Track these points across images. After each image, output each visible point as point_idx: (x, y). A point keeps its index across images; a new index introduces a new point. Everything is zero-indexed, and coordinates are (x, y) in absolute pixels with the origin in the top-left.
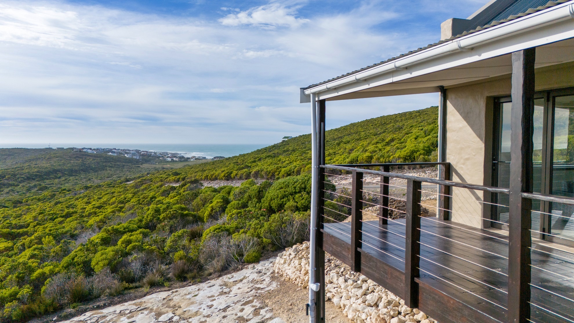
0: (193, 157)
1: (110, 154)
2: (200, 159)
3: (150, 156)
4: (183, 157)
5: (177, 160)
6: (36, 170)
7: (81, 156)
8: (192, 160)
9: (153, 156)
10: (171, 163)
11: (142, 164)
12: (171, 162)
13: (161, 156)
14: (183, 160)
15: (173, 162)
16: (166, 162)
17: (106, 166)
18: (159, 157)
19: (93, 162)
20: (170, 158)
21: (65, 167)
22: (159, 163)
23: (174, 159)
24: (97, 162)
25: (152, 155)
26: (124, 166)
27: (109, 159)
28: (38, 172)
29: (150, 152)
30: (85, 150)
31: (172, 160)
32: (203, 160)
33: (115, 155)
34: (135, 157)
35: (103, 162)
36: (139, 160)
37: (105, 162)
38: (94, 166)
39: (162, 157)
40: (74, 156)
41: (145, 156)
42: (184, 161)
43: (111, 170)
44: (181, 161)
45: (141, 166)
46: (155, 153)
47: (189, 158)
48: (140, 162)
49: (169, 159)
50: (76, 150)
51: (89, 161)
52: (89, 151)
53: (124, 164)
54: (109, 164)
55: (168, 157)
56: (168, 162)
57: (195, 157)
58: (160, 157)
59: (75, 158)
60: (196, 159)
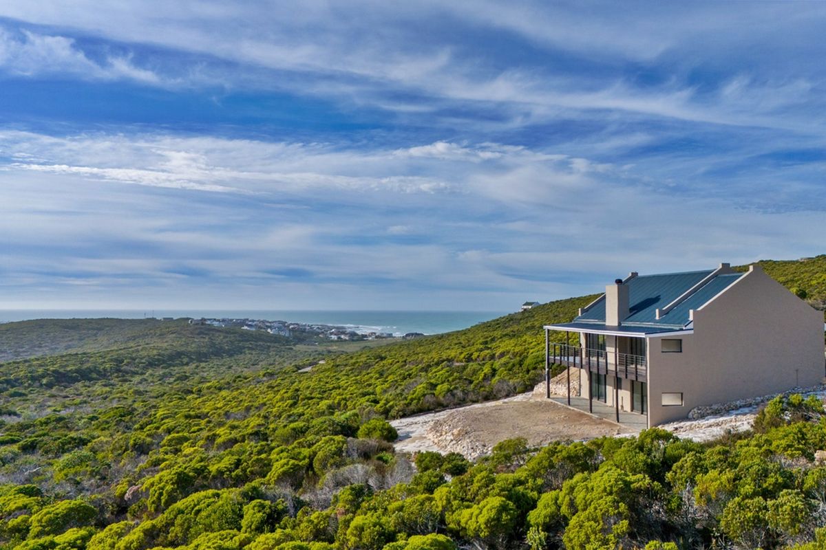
0: (372, 333)
1: (245, 328)
2: (384, 337)
3: (304, 331)
4: (355, 334)
5: (347, 338)
6: (155, 352)
7: (206, 332)
8: (370, 338)
9: (308, 332)
10: (338, 344)
11: (294, 345)
12: (337, 341)
13: (320, 331)
14: (355, 338)
15: (341, 341)
16: (329, 342)
17: (244, 348)
18: (317, 334)
19: (224, 340)
20: (335, 335)
21: (189, 349)
22: (319, 344)
23: (342, 337)
24: (230, 341)
25: (307, 330)
26: (269, 347)
27: (246, 337)
28: (159, 355)
29: (302, 326)
30: (208, 322)
31: (339, 338)
32: (389, 339)
33: (254, 329)
34: (282, 333)
35: (239, 341)
36: (288, 337)
37: (242, 341)
38: (227, 348)
39: (323, 333)
40: (197, 332)
41: (296, 331)
42: (357, 340)
43: (252, 354)
44: (353, 341)
45: (294, 348)
46: (311, 327)
47: (365, 336)
48: (291, 341)
49: (334, 337)
50: (197, 322)
51: (219, 339)
52: (216, 324)
53: (269, 344)
54: (247, 345)
55: (331, 334)
56: (332, 341)
57: (375, 333)
58: (319, 333)
59: (198, 334)
60: (376, 337)
